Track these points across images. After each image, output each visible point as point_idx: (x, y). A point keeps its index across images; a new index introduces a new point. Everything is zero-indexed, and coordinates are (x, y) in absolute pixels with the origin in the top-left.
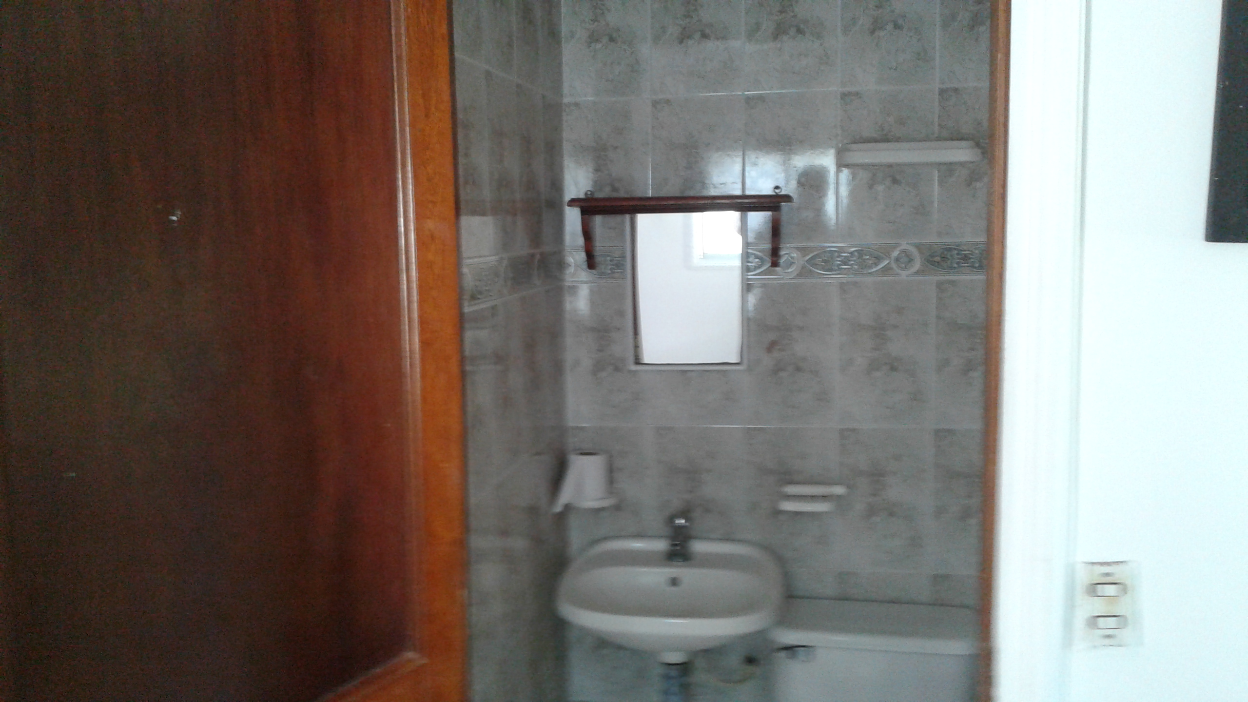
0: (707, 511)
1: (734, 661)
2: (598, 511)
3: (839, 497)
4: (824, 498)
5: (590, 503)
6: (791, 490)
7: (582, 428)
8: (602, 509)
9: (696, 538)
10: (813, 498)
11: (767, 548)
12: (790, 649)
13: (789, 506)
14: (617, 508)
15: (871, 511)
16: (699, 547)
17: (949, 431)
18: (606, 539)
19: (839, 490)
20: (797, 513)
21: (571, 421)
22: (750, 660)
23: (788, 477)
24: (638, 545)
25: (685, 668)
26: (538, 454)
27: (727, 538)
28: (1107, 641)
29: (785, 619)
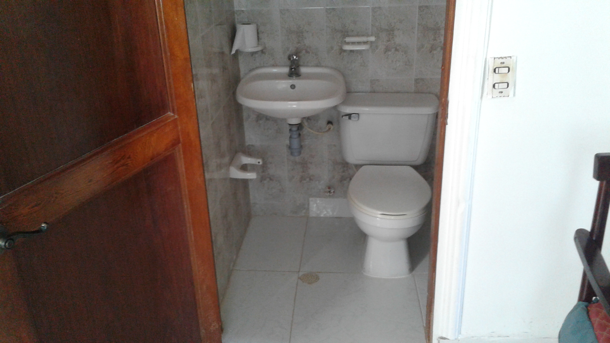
0: (307, 52)
1: (322, 123)
2: (253, 54)
3: (371, 42)
4: (365, 43)
5: (250, 50)
6: (348, 39)
7: (243, 11)
8: (256, 53)
9: (302, 66)
10: (359, 43)
11: (336, 69)
12: (349, 116)
13: (347, 48)
14: (262, 52)
15: (387, 50)
16: (303, 70)
17: (427, 7)
18: (257, 68)
19: (373, 39)
20: (352, 51)
21: (237, 8)
22: (330, 123)
23: (345, 33)
24: (275, 70)
25: (300, 126)
26: (220, 24)
27: (317, 66)
28: (501, 94)
29: (345, 102)
